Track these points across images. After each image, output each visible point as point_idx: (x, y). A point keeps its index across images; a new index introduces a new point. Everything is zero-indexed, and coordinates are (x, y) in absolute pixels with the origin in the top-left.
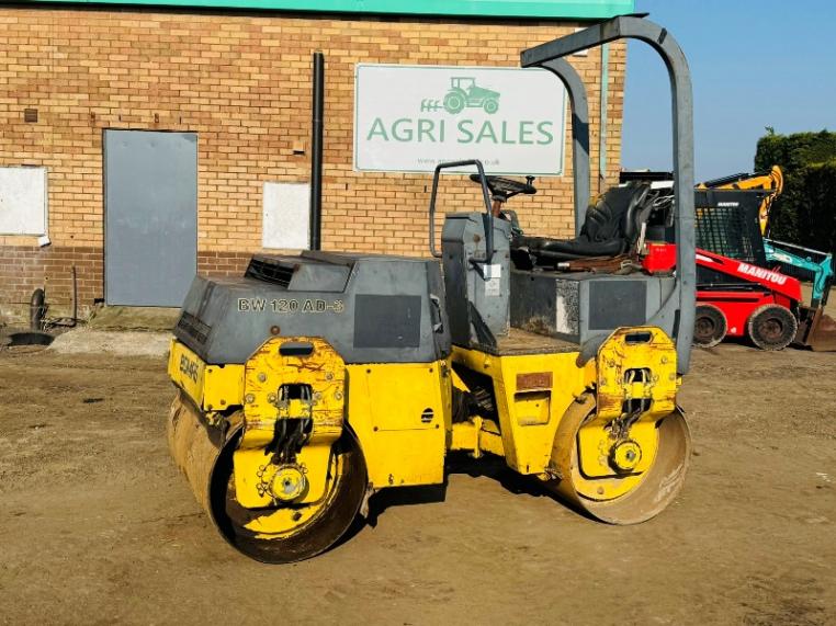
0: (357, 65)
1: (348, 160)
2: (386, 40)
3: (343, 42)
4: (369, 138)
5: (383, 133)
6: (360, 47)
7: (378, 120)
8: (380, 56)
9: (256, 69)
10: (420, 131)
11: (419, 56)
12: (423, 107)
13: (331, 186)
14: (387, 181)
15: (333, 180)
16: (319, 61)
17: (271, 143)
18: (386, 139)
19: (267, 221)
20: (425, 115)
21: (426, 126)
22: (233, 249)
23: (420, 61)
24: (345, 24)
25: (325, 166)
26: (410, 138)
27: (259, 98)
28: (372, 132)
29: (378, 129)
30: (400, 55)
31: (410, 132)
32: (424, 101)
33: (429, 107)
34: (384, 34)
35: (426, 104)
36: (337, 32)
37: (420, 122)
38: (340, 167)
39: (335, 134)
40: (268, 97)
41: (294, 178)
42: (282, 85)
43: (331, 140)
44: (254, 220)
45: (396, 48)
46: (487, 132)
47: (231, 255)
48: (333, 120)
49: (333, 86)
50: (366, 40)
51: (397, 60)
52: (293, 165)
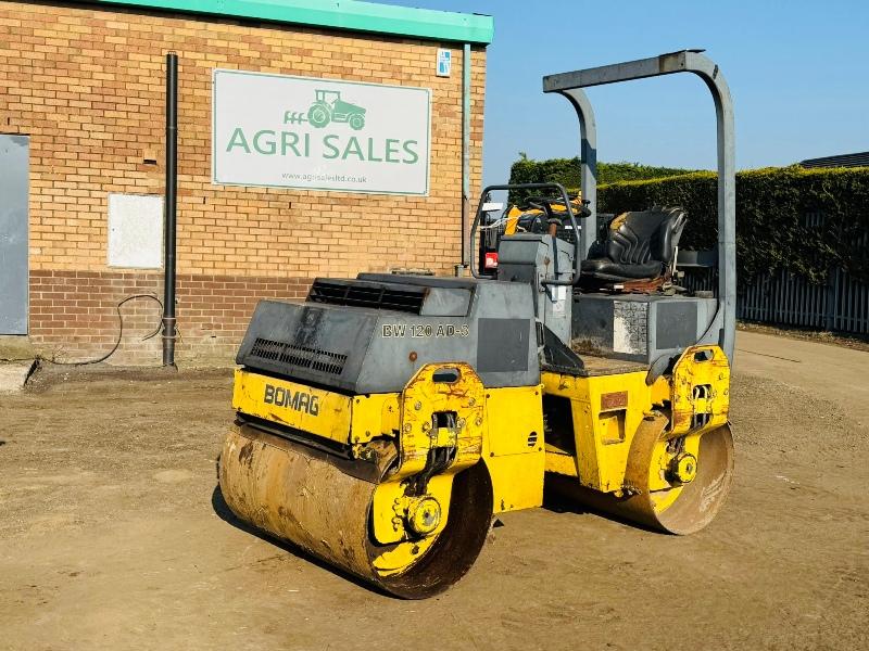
0: (214, 71)
1: (206, 172)
2: (246, 46)
3: (198, 45)
4: (229, 149)
5: (244, 144)
6: (217, 51)
7: (238, 131)
8: (238, 62)
9: (99, 68)
10: (284, 144)
11: (282, 65)
12: (286, 118)
13: (186, 199)
14: (249, 196)
15: (189, 193)
16: (172, 62)
17: (114, 151)
18: (248, 151)
19: (113, 237)
20: (289, 127)
21: (290, 139)
22: (71, 268)
23: (283, 70)
24: (201, 25)
25: (179, 177)
26: (273, 151)
27: (103, 100)
28: (232, 143)
29: (238, 140)
30: (262, 62)
31: (273, 145)
32: (287, 112)
33: (293, 120)
34: (244, 39)
35: (290, 116)
36: (192, 33)
37: (284, 134)
38: (196, 178)
39: (191, 143)
40: (113, 99)
41: (145, 190)
42: (129, 86)
43: (187, 150)
44: (97, 233)
45: (257, 55)
46: (353, 148)
47: (70, 274)
48: (188, 127)
49: (187, 91)
50: (224, 44)
51: (258, 68)
52: (144, 175)
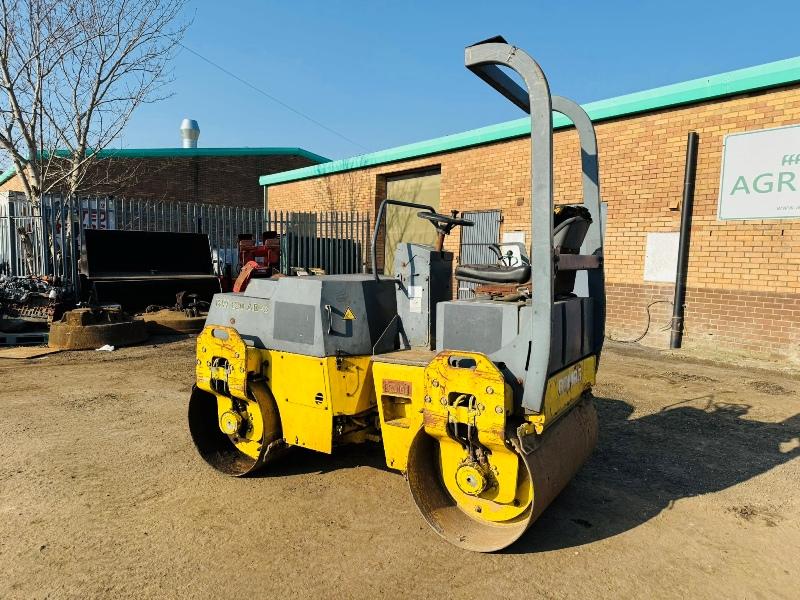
0: (725, 136)
1: (714, 212)
2: (753, 111)
3: (714, 121)
4: (732, 193)
5: (746, 187)
6: (729, 121)
7: (741, 178)
8: (745, 125)
9: (648, 153)
10: (781, 182)
11: (783, 118)
12: (784, 161)
13: (698, 233)
14: (747, 227)
15: (700, 228)
16: (695, 139)
17: (653, 205)
18: (748, 192)
19: (648, 261)
20: (787, 168)
21: (786, 178)
22: (623, 281)
23: (784, 123)
24: (718, 105)
25: (694, 218)
26: (770, 190)
27: (651, 172)
28: (736, 188)
29: (741, 185)
30: (769, 119)
31: (771, 184)
32: (785, 156)
33: (790, 161)
34: (751, 107)
35: (787, 158)
36: (711, 113)
37: (781, 175)
38: (706, 218)
39: (703, 192)
40: (655, 171)
41: (670, 229)
42: (666, 160)
43: (701, 198)
44: (640, 260)
45: (762, 116)
47: (622, 285)
48: (703, 182)
49: (703, 156)
50: (735, 115)
51: (762, 126)
52: (670, 219)
